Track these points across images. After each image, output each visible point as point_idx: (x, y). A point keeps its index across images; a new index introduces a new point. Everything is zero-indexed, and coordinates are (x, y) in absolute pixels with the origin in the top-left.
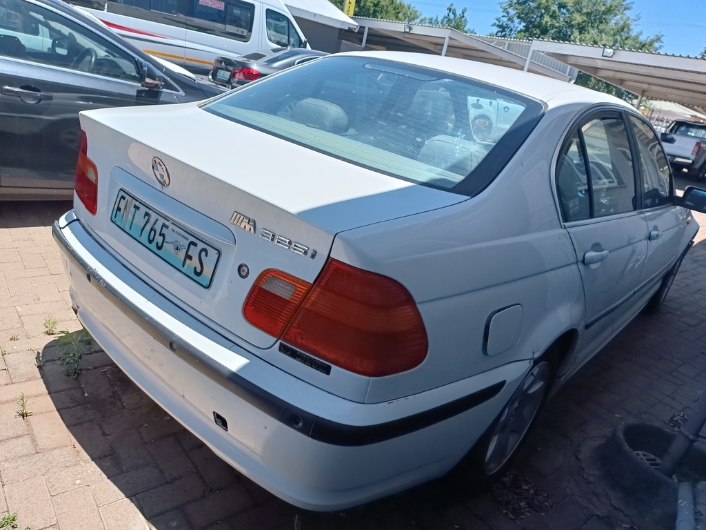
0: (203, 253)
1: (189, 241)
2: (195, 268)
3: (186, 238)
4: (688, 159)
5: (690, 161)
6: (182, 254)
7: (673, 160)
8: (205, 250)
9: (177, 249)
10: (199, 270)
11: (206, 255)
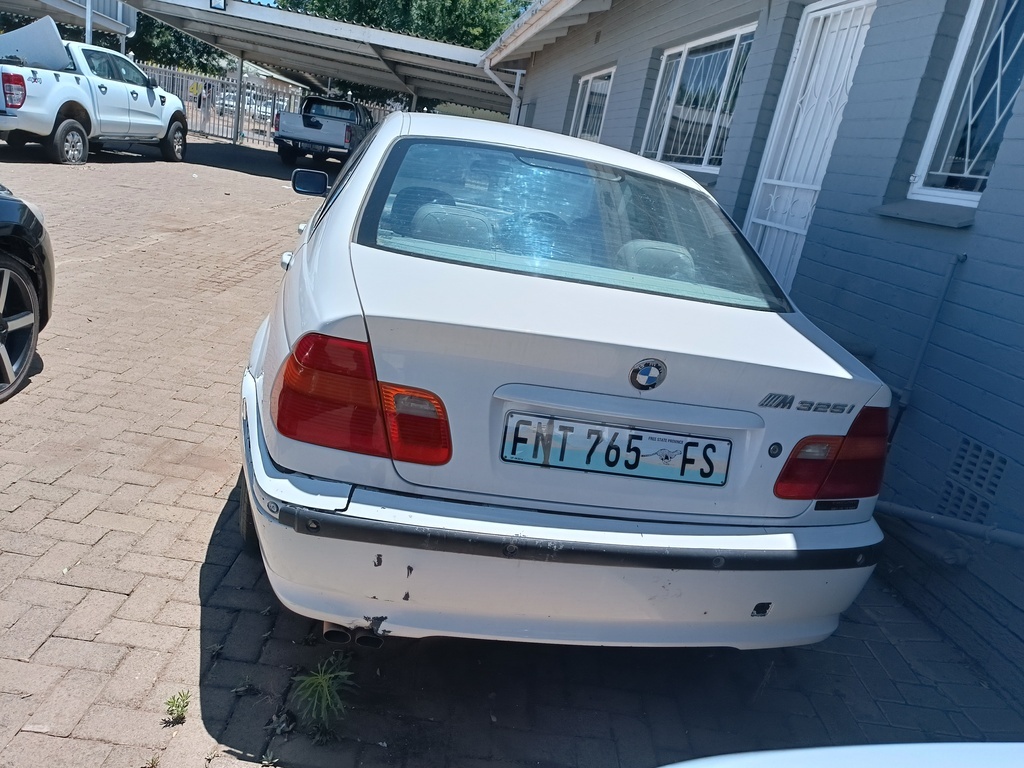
0: (709, 451)
1: (684, 444)
2: (702, 470)
3: (679, 442)
4: (343, 148)
5: (346, 151)
6: (678, 460)
7: (326, 151)
8: (712, 447)
9: (667, 458)
10: (707, 469)
11: (714, 451)
